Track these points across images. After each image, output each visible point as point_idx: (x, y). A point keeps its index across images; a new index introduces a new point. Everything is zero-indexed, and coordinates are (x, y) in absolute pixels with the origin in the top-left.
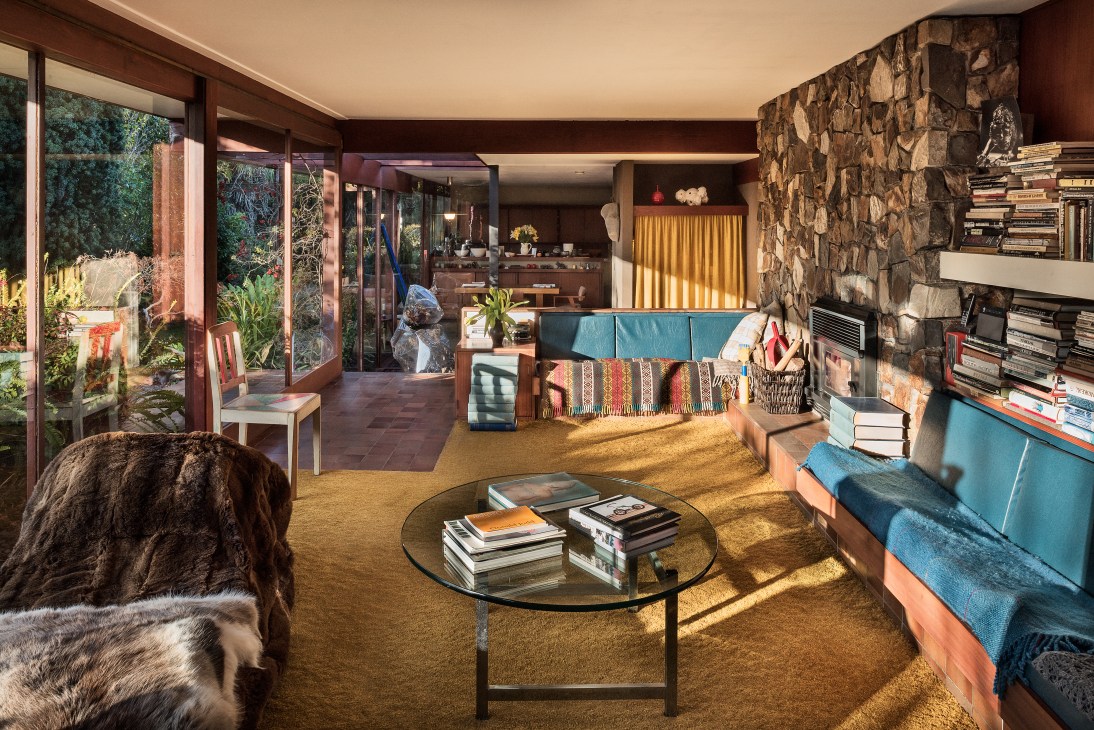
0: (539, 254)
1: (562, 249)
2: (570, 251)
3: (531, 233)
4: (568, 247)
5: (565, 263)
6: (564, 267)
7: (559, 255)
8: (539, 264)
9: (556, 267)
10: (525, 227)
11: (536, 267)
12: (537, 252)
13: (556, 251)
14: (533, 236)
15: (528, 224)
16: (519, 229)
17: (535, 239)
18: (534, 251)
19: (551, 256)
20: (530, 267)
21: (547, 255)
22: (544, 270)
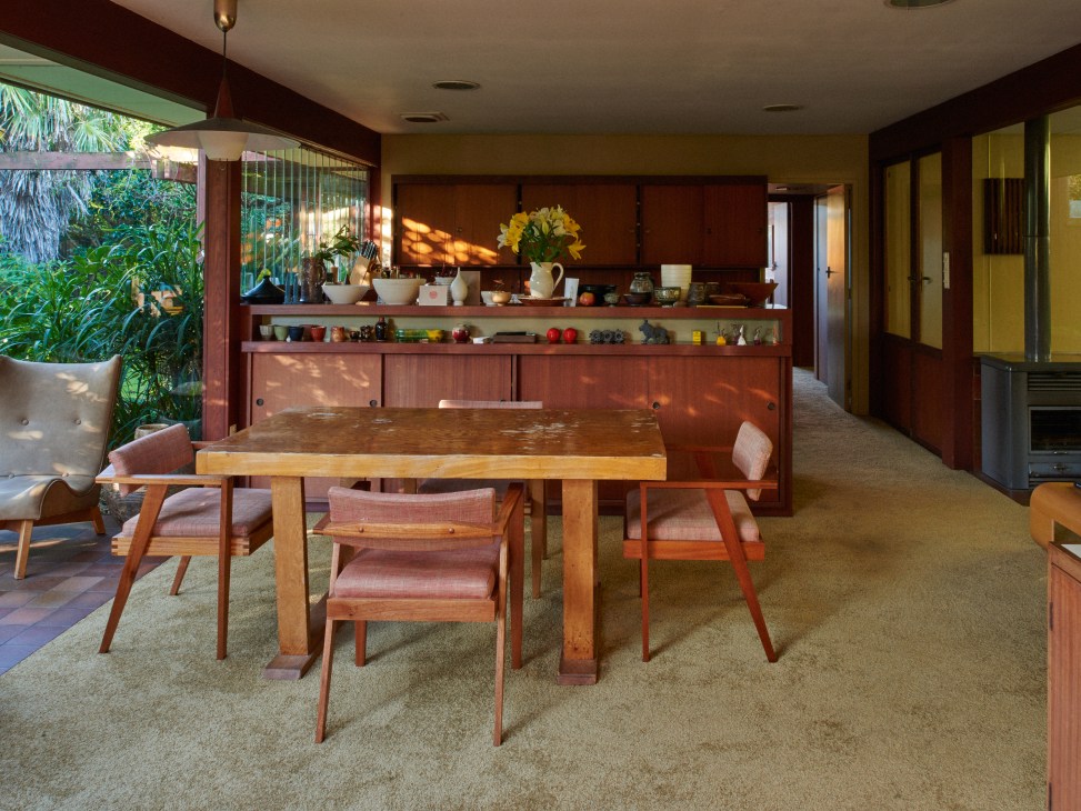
0: (587, 297)
1: (656, 280)
2: (685, 286)
3: (560, 231)
4: (675, 276)
5: (668, 324)
6: (668, 338)
7: (647, 300)
8: (588, 326)
9: (638, 336)
10: (543, 214)
11: (574, 337)
12: (581, 291)
13: (637, 287)
14: (569, 240)
15: (551, 204)
16: (524, 217)
17: (576, 249)
18: (572, 285)
19: (624, 303)
20: (557, 337)
21: (610, 298)
22: (597, 349)
